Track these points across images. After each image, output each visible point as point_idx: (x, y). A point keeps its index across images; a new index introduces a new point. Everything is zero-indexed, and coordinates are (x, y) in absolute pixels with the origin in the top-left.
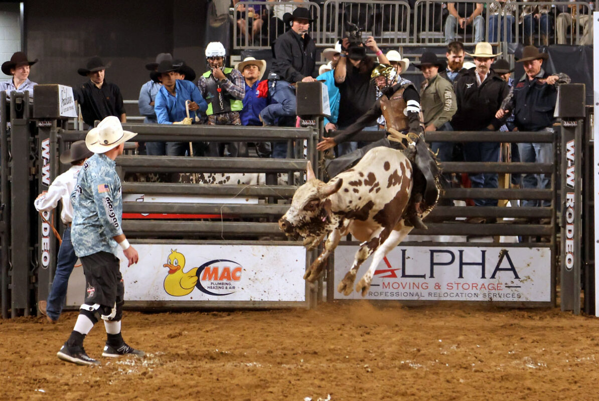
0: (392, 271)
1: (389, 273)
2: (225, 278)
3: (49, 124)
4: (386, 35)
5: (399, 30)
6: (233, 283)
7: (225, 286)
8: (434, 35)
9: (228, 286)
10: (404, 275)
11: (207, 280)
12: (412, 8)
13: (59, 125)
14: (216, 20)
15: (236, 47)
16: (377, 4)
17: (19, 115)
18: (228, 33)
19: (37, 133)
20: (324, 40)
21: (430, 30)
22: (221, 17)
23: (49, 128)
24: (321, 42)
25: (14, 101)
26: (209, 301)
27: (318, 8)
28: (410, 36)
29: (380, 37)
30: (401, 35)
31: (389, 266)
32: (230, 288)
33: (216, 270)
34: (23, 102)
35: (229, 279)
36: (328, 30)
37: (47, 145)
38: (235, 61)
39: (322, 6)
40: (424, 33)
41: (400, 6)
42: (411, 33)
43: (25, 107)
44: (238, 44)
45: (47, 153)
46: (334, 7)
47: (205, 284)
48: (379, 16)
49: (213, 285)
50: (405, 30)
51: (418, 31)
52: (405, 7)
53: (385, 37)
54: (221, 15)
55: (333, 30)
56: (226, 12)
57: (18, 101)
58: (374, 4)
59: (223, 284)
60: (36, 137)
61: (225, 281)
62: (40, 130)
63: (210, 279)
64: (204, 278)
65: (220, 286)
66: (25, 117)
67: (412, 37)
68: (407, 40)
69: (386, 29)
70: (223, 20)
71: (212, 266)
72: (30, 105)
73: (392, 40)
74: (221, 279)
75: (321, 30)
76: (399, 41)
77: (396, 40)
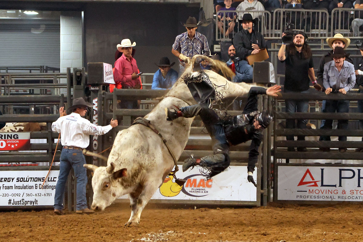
0: (315, 182)
1: (313, 184)
2: (201, 185)
3: (97, 88)
4: (313, 32)
5: (322, 28)
6: (207, 189)
7: (201, 191)
8: (344, 32)
9: (203, 191)
10: (322, 185)
11: (189, 186)
12: (330, 14)
13: (103, 89)
14: (205, 23)
15: (217, 39)
16: (307, 12)
17: (79, 83)
18: (212, 30)
19: (89, 94)
20: (273, 35)
21: (342, 28)
22: (208, 21)
23: (97, 91)
24: (272, 36)
25: (76, 74)
26: (190, 200)
27: (270, 14)
28: (328, 32)
29: (309, 33)
30: (322, 31)
31: (313, 179)
32: (205, 192)
33: (195, 181)
34: (81, 74)
35: (204, 186)
36: (276, 29)
37: (96, 102)
38: (216, 48)
39: (272, 13)
40: (337, 30)
41: (322, 13)
42: (329, 30)
43: (82, 78)
44: (219, 38)
45: (96, 107)
46: (280, 14)
47: (188, 189)
48: (308, 19)
49: (193, 190)
50: (325, 28)
51: (334, 28)
52: (326, 14)
53: (312, 33)
54: (208, 19)
55: (279, 29)
56: (211, 17)
57: (78, 74)
58: (305, 12)
59: (200, 189)
60: (89, 97)
61: (201, 188)
62: (92, 92)
63: (191, 186)
64: (187, 186)
65: (198, 191)
66: (82, 85)
67: (329, 33)
68: (327, 35)
69: (313, 28)
70: (209, 22)
71: (192, 178)
72: (85, 77)
73: (317, 35)
74: (199, 186)
75: (272, 29)
76: (321, 35)
77: (319, 35)
